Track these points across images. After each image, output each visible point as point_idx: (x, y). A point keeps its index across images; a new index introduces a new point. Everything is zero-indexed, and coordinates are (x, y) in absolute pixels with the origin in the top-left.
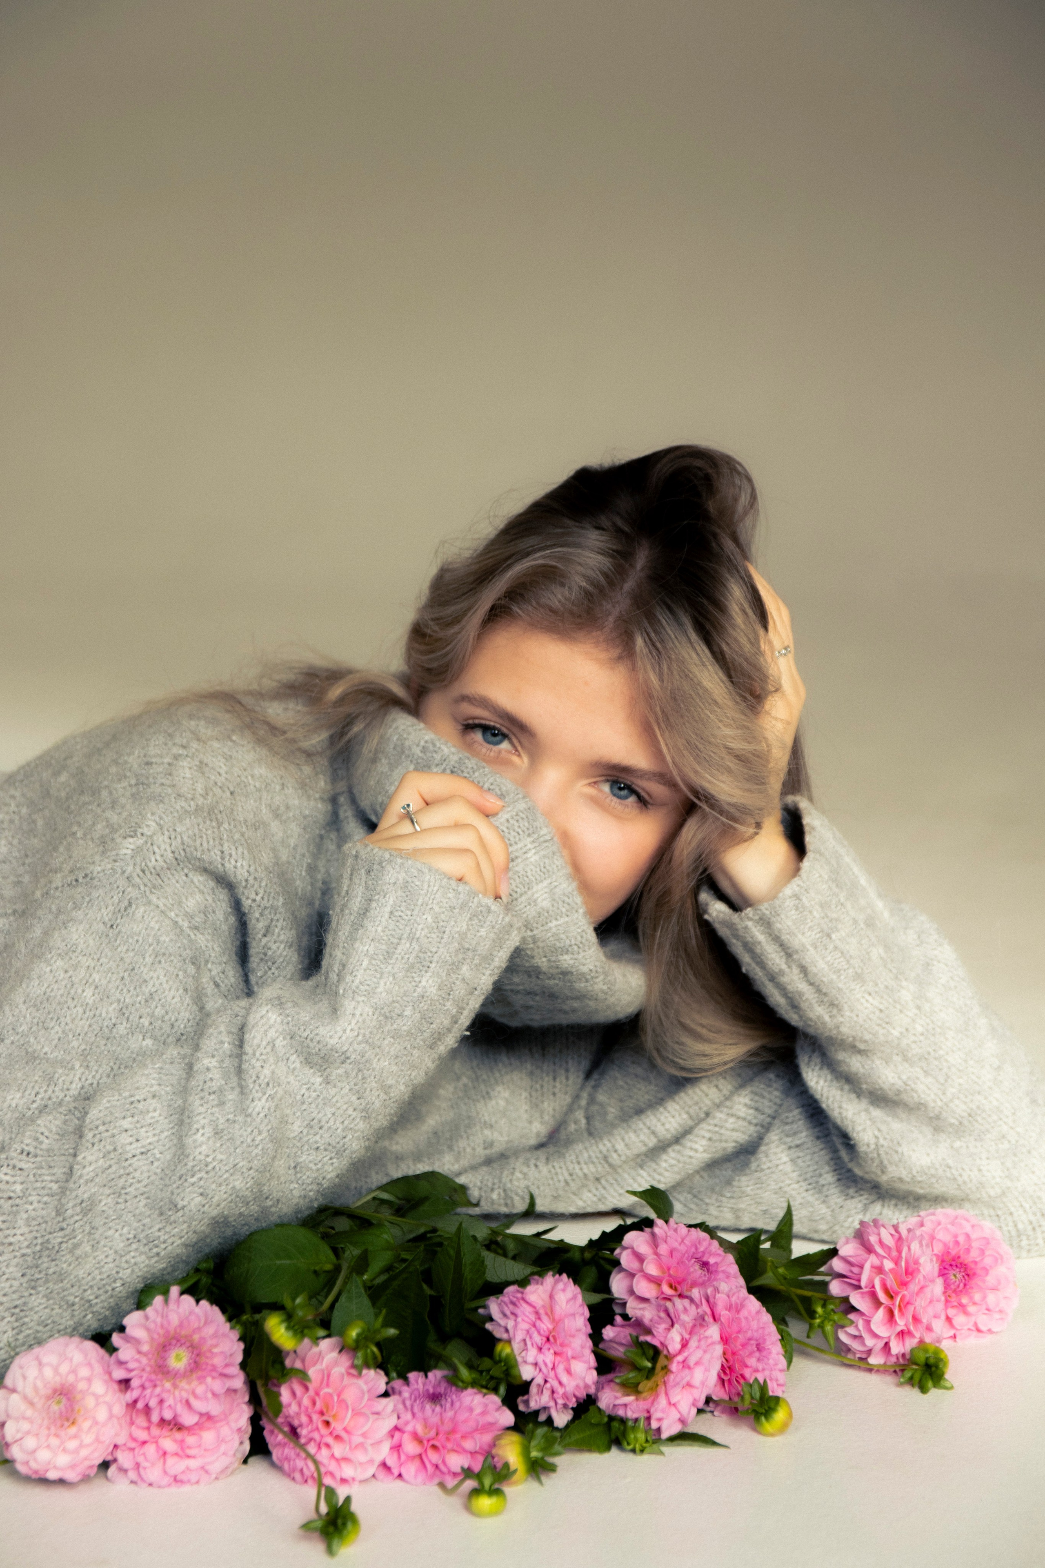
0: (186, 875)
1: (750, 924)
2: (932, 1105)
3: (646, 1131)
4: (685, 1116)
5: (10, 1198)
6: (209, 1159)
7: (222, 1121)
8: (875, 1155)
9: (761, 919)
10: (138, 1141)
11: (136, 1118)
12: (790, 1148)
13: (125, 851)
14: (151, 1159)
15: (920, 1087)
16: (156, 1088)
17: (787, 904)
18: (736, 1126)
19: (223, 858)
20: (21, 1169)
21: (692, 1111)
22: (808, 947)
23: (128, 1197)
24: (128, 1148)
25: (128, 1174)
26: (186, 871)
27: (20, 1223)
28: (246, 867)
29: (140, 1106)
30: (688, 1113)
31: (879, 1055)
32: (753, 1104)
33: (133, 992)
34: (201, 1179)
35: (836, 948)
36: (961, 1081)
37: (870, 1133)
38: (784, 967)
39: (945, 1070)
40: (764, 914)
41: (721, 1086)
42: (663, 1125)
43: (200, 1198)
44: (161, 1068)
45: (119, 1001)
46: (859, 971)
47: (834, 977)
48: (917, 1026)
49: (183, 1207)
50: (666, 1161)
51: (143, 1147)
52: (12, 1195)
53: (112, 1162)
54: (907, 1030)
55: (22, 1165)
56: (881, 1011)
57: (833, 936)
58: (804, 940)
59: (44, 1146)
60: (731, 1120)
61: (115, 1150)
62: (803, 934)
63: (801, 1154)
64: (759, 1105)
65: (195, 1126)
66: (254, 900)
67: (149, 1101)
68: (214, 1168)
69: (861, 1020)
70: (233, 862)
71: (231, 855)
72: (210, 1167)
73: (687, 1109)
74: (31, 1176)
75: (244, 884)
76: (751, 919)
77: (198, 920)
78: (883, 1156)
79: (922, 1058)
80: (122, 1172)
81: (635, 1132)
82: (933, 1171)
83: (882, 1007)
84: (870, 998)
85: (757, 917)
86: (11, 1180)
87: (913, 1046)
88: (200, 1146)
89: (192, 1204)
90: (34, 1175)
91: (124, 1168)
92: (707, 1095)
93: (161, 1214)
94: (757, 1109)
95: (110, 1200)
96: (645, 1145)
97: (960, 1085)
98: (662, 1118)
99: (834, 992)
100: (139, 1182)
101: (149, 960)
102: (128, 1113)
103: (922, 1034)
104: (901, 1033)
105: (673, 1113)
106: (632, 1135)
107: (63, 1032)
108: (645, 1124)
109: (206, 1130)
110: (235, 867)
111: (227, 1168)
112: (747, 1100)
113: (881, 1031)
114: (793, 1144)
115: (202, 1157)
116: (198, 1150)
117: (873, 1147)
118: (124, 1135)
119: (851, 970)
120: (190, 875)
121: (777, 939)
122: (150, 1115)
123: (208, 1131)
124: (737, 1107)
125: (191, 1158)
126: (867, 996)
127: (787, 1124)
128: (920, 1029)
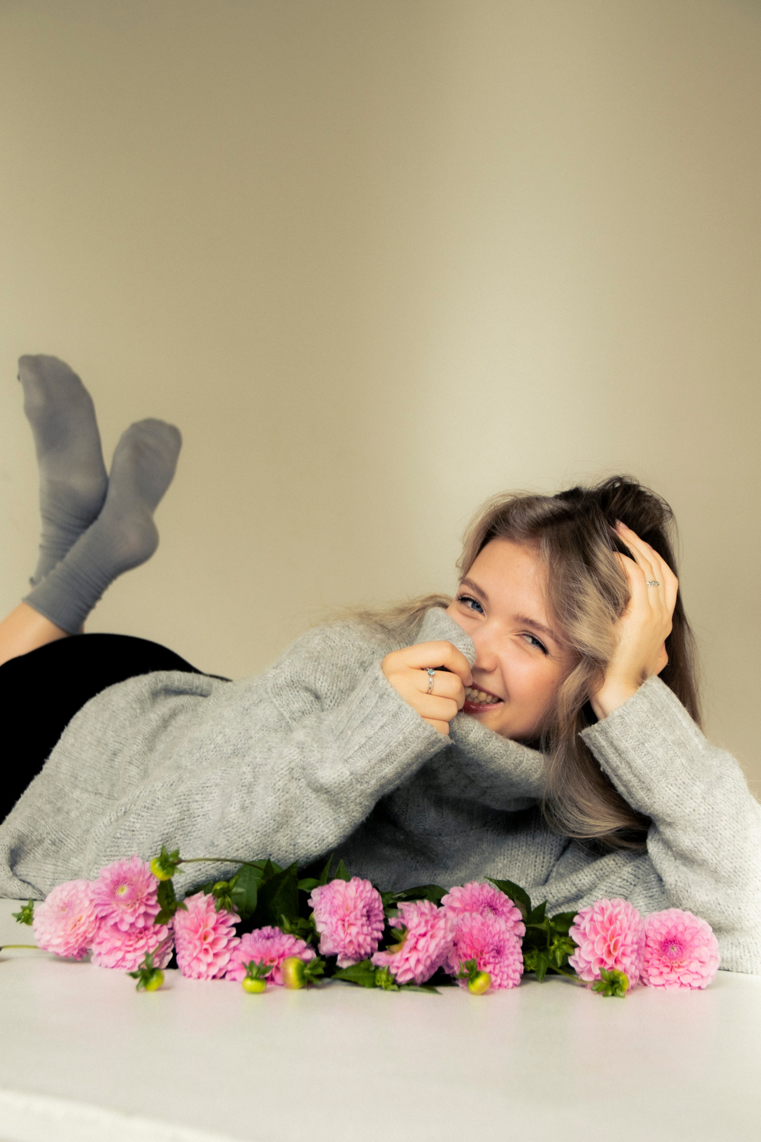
0: (298, 692)
1: (597, 734)
2: (711, 862)
3: (569, 883)
4: (594, 876)
5: (133, 831)
6: (235, 821)
7: (247, 802)
8: (675, 892)
9: (602, 730)
10: (202, 808)
11: (204, 796)
12: (646, 897)
13: (269, 675)
14: (207, 819)
15: (703, 849)
16: (218, 780)
17: (615, 721)
18: (621, 884)
19: (315, 681)
20: (142, 816)
21: (597, 873)
22: (630, 749)
23: (191, 838)
24: (196, 811)
25: (194, 825)
26: (298, 689)
27: (135, 845)
28: (327, 686)
29: (208, 790)
30: (595, 874)
31: (679, 827)
32: (633, 872)
33: (243, 741)
34: (229, 832)
35: (648, 753)
36: (729, 848)
37: (673, 878)
38: (619, 763)
39: (719, 840)
40: (603, 727)
41: (616, 860)
42: (580, 880)
43: (226, 842)
44: (225, 770)
45: (234, 745)
46: (664, 769)
47: (648, 771)
48: (701, 808)
49: (217, 845)
50: (581, 904)
51: (205, 812)
52: (134, 829)
53: (185, 817)
54: (694, 810)
55: (143, 814)
56: (678, 796)
57: (646, 745)
58: (627, 745)
59: (157, 804)
60: (619, 880)
61: (188, 810)
62: (627, 741)
63: (651, 902)
64: (636, 873)
65: (231, 803)
66: (329, 706)
67: (213, 787)
68: (237, 827)
69: (665, 801)
70: (320, 683)
71: (319, 679)
72: (235, 826)
73: (595, 871)
74: (146, 820)
75: (325, 696)
76: (597, 731)
77: (297, 715)
78: (679, 893)
79: (704, 830)
80: (190, 823)
81: (563, 882)
82: (709, 906)
83: (678, 794)
84: (672, 788)
85: (599, 729)
86: (135, 821)
87: (698, 821)
88: (232, 813)
89: (222, 844)
90: (147, 819)
91: (192, 821)
92: (608, 865)
93: (206, 848)
94: (635, 876)
95: (182, 837)
96: (570, 892)
97: (729, 850)
98: (580, 876)
99: (648, 780)
100: (199, 830)
101: (258, 728)
102: (200, 792)
103: (704, 814)
104: (690, 812)
105: (586, 873)
106: (561, 884)
107: (201, 756)
108: (570, 879)
109: (237, 805)
110: (321, 686)
111: (244, 828)
112: (629, 870)
113: (678, 809)
114: (647, 895)
115: (231, 820)
116: (230, 815)
117: (673, 886)
118: (195, 803)
119: (659, 768)
120: (300, 691)
121: (612, 744)
122: (212, 795)
123: (238, 806)
124: (624, 872)
125: (226, 819)
126: (669, 786)
127: (645, 883)
128: (703, 811)
